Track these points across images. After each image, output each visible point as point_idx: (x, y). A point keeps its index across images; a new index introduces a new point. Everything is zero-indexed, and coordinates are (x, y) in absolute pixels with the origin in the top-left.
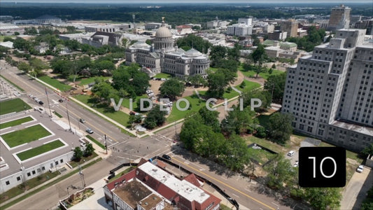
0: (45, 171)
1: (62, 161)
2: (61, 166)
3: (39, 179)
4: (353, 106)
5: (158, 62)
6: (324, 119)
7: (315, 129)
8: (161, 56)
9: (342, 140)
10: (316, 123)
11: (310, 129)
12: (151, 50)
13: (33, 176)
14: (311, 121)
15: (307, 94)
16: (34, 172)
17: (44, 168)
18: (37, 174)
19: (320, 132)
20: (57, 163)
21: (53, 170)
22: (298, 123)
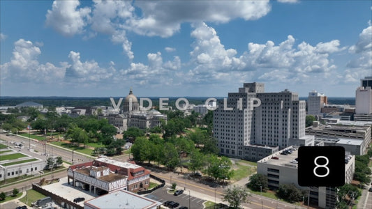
0: (21, 175)
1: (36, 169)
2: (35, 172)
3: (16, 179)
4: (261, 133)
5: (125, 121)
6: (240, 142)
7: (236, 150)
8: (128, 117)
9: (254, 156)
10: (236, 146)
11: (233, 152)
12: (120, 113)
13: (11, 176)
14: (233, 145)
15: (227, 125)
16: (13, 174)
17: (21, 172)
18: (15, 176)
19: (240, 153)
20: (32, 170)
21: (29, 174)
22: (225, 149)
